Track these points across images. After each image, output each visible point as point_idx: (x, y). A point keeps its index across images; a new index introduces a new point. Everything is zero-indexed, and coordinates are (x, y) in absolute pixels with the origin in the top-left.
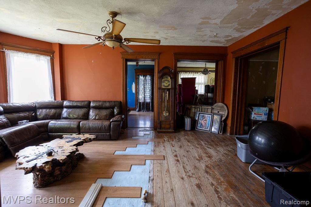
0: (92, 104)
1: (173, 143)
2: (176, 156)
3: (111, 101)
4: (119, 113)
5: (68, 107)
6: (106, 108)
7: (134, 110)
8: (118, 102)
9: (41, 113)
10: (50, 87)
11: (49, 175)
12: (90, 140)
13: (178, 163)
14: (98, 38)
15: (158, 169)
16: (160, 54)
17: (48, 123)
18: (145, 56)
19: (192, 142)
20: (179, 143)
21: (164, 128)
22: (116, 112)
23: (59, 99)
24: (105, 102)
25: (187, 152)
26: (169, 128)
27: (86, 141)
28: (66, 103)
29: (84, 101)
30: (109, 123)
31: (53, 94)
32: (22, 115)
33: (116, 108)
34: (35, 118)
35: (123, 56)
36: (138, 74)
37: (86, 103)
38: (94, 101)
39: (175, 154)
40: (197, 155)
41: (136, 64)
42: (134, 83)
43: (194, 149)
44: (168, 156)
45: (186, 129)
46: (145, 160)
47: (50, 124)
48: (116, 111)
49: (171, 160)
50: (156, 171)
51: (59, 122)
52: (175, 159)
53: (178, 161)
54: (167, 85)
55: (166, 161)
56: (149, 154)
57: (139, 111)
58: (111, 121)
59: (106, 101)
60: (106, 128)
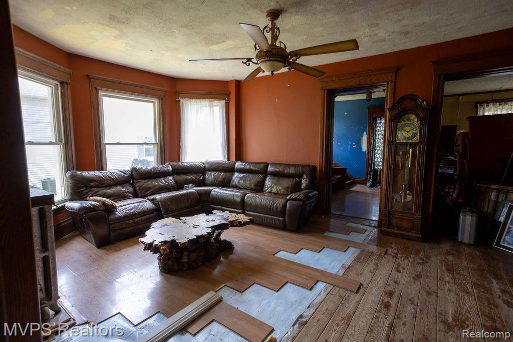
0: (270, 169)
1: (404, 263)
2: (390, 294)
3: (298, 165)
4: (310, 187)
5: (240, 171)
6: (289, 176)
7: (364, 182)
8: (309, 166)
9: (210, 176)
10: (224, 143)
11: (175, 260)
12: (240, 224)
13: (383, 310)
14: (247, 62)
15: (330, 308)
16: (398, 69)
17: (211, 190)
18: (365, 79)
19: (459, 274)
20: (419, 269)
21: (399, 227)
22: (304, 185)
23: (233, 158)
24: (288, 165)
25: (429, 293)
26: (410, 230)
27: (233, 224)
28: (238, 165)
29: (261, 163)
30: (285, 201)
31: (226, 152)
32: (189, 177)
33: (305, 177)
34: (203, 183)
35: (323, 86)
36: (374, 116)
37: (262, 166)
38: (273, 164)
39: (391, 288)
40: (450, 310)
41: (366, 98)
42: (365, 133)
43: (453, 294)
44: (371, 288)
45: (459, 240)
46: (318, 281)
47: (212, 193)
48: (304, 183)
49: (373, 297)
50: (324, 309)
51: (222, 191)
52: (383, 300)
53: (387, 306)
54: (410, 134)
55: (358, 296)
56: (334, 272)
57: (372, 186)
58: (288, 197)
59: (290, 165)
60: (279, 209)
